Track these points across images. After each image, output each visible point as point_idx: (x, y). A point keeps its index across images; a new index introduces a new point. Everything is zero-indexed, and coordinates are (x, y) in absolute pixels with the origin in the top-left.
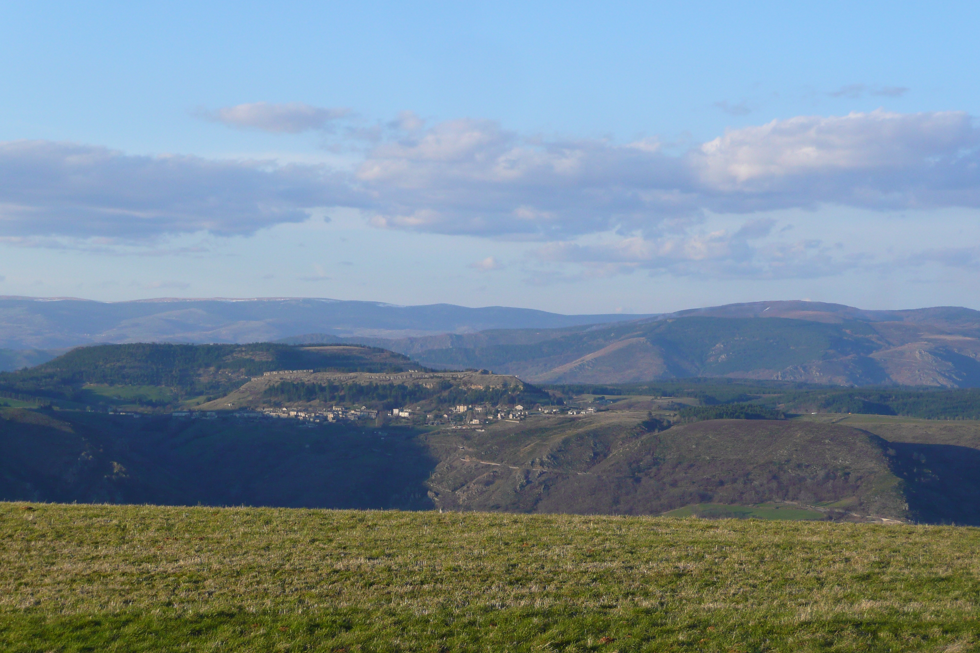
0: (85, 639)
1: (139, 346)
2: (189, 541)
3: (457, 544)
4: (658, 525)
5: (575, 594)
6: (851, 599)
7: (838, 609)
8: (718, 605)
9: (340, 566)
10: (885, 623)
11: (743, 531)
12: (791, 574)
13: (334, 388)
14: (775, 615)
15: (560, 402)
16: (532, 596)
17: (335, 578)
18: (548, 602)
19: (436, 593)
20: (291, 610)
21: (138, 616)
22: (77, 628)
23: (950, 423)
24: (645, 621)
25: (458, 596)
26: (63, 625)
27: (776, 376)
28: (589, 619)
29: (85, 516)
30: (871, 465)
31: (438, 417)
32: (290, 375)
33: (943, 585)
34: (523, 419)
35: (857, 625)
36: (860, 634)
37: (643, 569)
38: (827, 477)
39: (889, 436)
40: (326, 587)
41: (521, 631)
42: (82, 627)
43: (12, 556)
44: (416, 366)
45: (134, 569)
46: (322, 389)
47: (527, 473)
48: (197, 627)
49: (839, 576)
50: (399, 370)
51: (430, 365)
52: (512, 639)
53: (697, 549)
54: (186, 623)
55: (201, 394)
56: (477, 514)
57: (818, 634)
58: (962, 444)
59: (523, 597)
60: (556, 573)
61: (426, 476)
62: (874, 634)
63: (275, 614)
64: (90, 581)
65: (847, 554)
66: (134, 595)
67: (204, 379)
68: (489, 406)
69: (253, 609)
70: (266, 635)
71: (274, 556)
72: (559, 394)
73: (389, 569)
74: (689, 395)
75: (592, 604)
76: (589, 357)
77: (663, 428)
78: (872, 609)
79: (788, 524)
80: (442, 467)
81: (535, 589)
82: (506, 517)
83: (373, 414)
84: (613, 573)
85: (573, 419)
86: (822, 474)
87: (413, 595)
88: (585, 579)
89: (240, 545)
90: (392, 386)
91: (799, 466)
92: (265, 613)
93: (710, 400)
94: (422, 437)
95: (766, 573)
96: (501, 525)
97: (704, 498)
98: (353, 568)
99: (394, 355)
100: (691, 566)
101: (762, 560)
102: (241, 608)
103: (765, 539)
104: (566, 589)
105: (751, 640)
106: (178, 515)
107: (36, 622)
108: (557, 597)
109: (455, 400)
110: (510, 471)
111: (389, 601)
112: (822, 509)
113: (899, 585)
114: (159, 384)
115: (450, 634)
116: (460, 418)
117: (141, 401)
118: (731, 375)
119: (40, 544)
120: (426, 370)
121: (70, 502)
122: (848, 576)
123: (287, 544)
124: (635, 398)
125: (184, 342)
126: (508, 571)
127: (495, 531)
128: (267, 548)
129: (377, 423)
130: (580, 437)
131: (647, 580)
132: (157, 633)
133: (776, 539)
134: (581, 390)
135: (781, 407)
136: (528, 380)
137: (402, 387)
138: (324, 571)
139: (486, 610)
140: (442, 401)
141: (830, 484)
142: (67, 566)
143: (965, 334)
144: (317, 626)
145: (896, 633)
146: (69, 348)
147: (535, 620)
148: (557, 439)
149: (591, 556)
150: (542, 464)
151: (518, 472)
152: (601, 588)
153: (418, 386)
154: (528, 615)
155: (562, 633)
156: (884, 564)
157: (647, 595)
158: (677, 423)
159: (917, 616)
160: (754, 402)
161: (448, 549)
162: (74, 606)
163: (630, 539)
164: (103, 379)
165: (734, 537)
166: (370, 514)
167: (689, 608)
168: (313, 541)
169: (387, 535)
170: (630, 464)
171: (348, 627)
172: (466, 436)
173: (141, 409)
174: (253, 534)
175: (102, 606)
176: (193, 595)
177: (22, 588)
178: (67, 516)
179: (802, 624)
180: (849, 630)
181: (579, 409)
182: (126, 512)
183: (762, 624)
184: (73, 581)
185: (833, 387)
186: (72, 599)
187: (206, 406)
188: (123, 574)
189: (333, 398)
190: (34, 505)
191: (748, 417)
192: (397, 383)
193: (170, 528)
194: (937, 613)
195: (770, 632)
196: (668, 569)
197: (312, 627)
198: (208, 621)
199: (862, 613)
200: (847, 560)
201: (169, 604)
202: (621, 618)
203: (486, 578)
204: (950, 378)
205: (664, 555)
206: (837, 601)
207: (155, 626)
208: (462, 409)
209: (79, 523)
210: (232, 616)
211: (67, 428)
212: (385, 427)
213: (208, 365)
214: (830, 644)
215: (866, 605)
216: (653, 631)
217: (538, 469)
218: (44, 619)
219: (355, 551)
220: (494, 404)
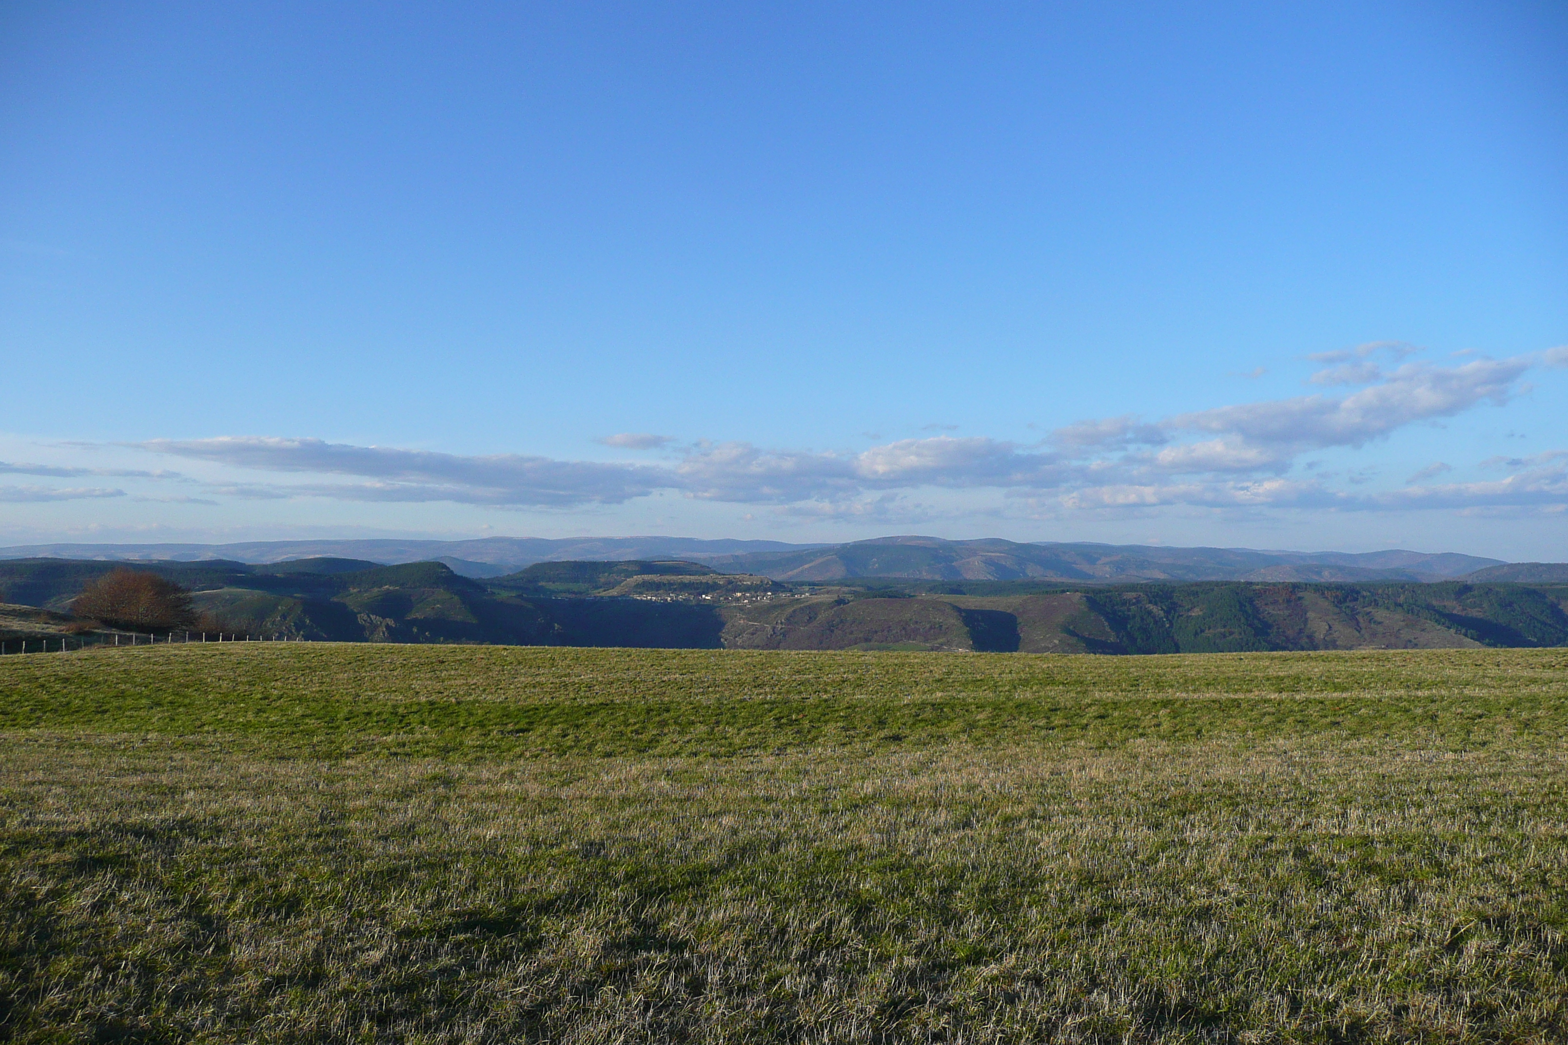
0: (529, 717)
1: (567, 562)
2: (587, 666)
3: (728, 667)
4: (835, 655)
5: (788, 692)
6: (931, 692)
7: (924, 697)
8: (863, 696)
9: (665, 678)
10: (947, 704)
11: (879, 657)
12: (901, 679)
13: (671, 584)
14: (891, 701)
15: (791, 591)
16: (766, 694)
17: (663, 685)
18: (774, 696)
19: (716, 692)
20: (638, 702)
21: (558, 705)
22: (526, 712)
23: (995, 599)
24: (824, 705)
25: (727, 694)
26: (519, 710)
27: (904, 575)
28: (795, 705)
29: (534, 653)
30: (952, 621)
31: (727, 599)
32: (647, 577)
33: (979, 683)
34: (771, 599)
35: (933, 705)
36: (934, 709)
37: (825, 678)
38: (931, 628)
39: (963, 606)
40: (657, 690)
41: (759, 712)
42: (528, 711)
43: (494, 674)
44: (714, 572)
45: (557, 681)
46: (664, 585)
47: (774, 628)
48: (589, 711)
49: (926, 680)
50: (705, 574)
51: (722, 571)
52: (753, 716)
53: (854, 667)
54: (583, 708)
55: (601, 587)
56: (740, 650)
57: (913, 711)
58: (1000, 609)
59: (761, 694)
60: (779, 681)
61: (720, 630)
62: (942, 710)
63: (630, 704)
64: (534, 687)
65: (931, 668)
66: (557, 694)
67: (602, 580)
68: (753, 593)
69: (618, 702)
70: (624, 715)
71: (631, 674)
72: (790, 586)
73: (692, 680)
74: (859, 586)
75: (796, 697)
76: (806, 566)
77: (845, 604)
78: (941, 697)
79: (903, 653)
80: (729, 625)
81: (767, 690)
82: (756, 652)
83: (692, 597)
84: (809, 681)
85: (798, 600)
86: (928, 626)
87: (703, 694)
88: (794, 684)
89: (614, 668)
90: (701, 583)
91: (916, 622)
92: (624, 703)
93: (869, 588)
94: (717, 609)
95: (889, 679)
96: (752, 656)
97: (867, 640)
98: (672, 680)
99: (702, 567)
100: (850, 676)
101: (887, 672)
102: (612, 701)
103: (890, 661)
104: (784, 690)
105: (878, 714)
106: (583, 651)
107: (505, 708)
108: (779, 694)
109: (735, 591)
110: (765, 628)
111: (690, 697)
112: (928, 645)
113: (956, 684)
114: (579, 582)
115: (722, 714)
116: (738, 600)
117: (568, 591)
118: (881, 575)
119: (509, 668)
120: (719, 574)
121: (526, 645)
122: (931, 680)
123: (639, 667)
124: (830, 588)
125: (592, 560)
126: (754, 681)
127: (749, 659)
128: (628, 669)
129: (694, 603)
130: (802, 609)
131: (826, 684)
132: (567, 714)
133: (896, 661)
134: (802, 584)
135: (907, 591)
136: (774, 579)
137: (707, 583)
138: (657, 681)
139: (741, 701)
140: (728, 590)
141: (932, 631)
142: (523, 679)
143: (1001, 552)
144: (652, 710)
145: (952, 709)
146: (530, 564)
147: (766, 706)
148: (791, 610)
149: (798, 672)
150: (782, 623)
151: (769, 628)
152: (802, 689)
153: (715, 583)
154: (763, 704)
155: (780, 713)
156: (949, 673)
157: (826, 692)
158: (852, 601)
159: (964, 700)
160: (893, 589)
161: (723, 669)
162: (525, 701)
163: (819, 663)
164: (550, 580)
165: (874, 661)
166: (684, 651)
167: (847, 699)
168: (652, 665)
169: (691, 662)
170: (828, 623)
171: (668, 711)
172: (741, 609)
173: (569, 596)
174: (621, 662)
175: (540, 700)
176: (588, 694)
177: (499, 691)
178: (524, 653)
179: (904, 705)
180: (929, 708)
181: (801, 594)
182: (555, 650)
183: (884, 706)
184: (526, 687)
185: (934, 581)
186: (524, 696)
187: (603, 594)
188: (552, 683)
189: (670, 590)
190: (507, 647)
191: (890, 597)
192: (704, 581)
193: (578, 659)
194: (974, 698)
195: (889, 710)
196: (838, 678)
197: (649, 711)
198: (595, 708)
199: (936, 699)
200: (931, 671)
201: (575, 699)
202: (811, 704)
203: (742, 684)
204: (993, 575)
205: (836, 671)
206: (924, 693)
207: (566, 711)
208: (739, 594)
209: (531, 657)
210: (607, 705)
211: (530, 606)
212: (698, 605)
213: (604, 572)
214: (918, 715)
215: (939, 694)
216: (827, 711)
217: (780, 626)
218: (509, 707)
219: (674, 671)
220: (756, 592)
